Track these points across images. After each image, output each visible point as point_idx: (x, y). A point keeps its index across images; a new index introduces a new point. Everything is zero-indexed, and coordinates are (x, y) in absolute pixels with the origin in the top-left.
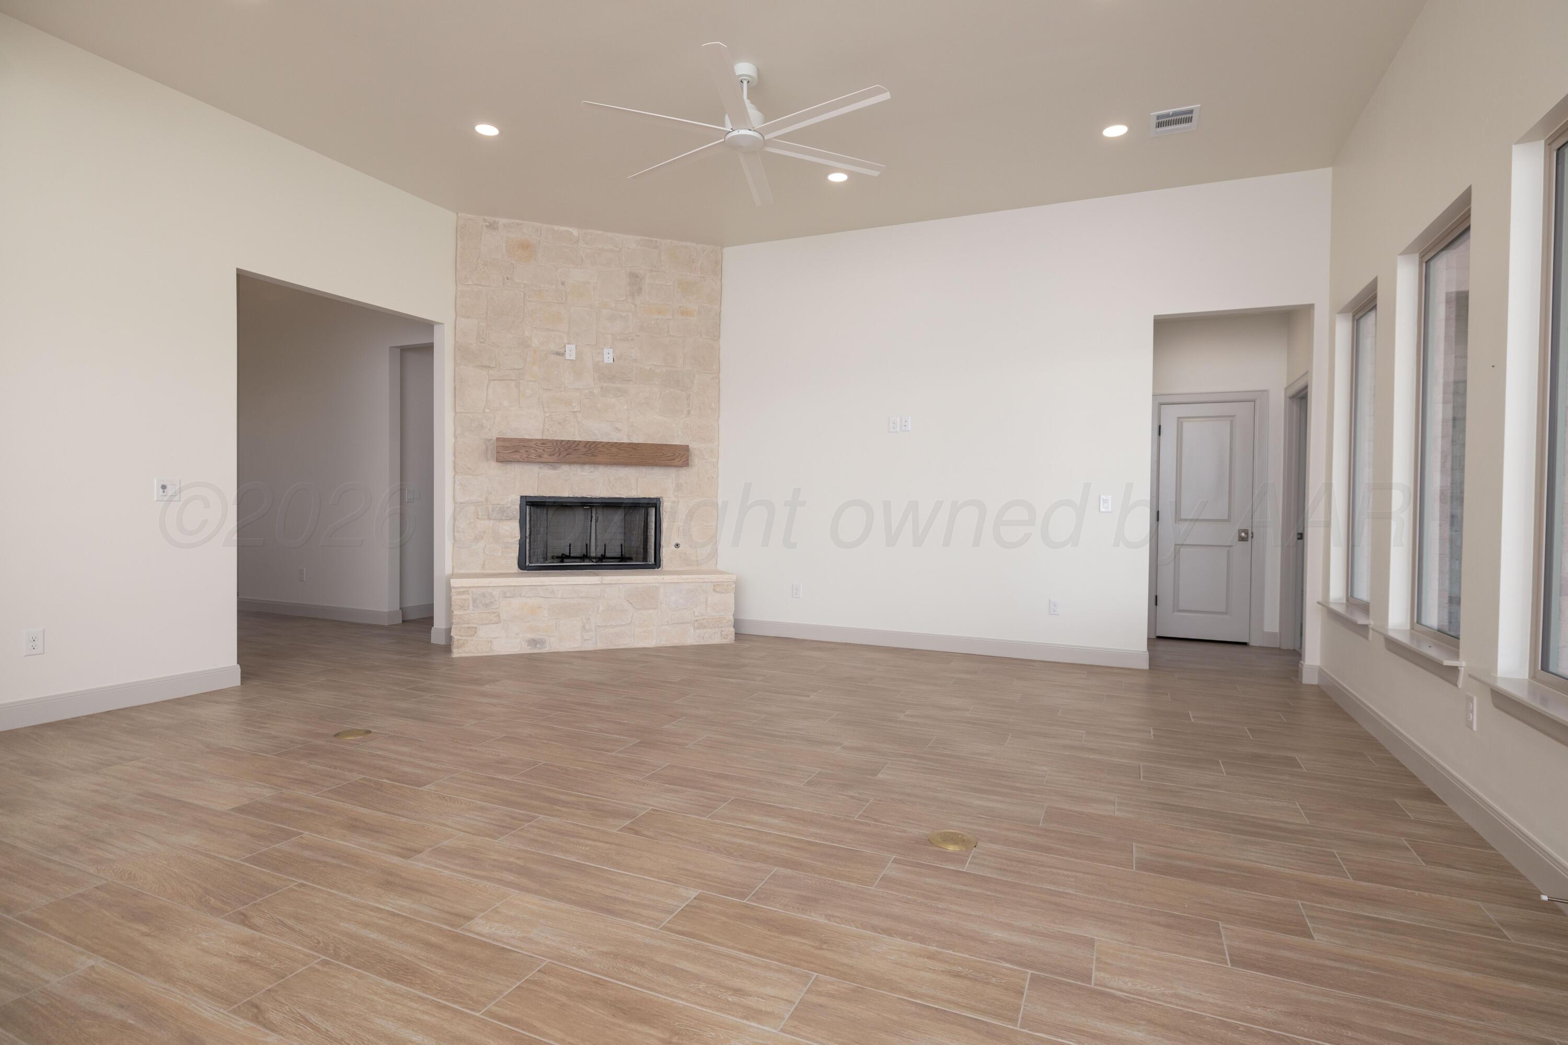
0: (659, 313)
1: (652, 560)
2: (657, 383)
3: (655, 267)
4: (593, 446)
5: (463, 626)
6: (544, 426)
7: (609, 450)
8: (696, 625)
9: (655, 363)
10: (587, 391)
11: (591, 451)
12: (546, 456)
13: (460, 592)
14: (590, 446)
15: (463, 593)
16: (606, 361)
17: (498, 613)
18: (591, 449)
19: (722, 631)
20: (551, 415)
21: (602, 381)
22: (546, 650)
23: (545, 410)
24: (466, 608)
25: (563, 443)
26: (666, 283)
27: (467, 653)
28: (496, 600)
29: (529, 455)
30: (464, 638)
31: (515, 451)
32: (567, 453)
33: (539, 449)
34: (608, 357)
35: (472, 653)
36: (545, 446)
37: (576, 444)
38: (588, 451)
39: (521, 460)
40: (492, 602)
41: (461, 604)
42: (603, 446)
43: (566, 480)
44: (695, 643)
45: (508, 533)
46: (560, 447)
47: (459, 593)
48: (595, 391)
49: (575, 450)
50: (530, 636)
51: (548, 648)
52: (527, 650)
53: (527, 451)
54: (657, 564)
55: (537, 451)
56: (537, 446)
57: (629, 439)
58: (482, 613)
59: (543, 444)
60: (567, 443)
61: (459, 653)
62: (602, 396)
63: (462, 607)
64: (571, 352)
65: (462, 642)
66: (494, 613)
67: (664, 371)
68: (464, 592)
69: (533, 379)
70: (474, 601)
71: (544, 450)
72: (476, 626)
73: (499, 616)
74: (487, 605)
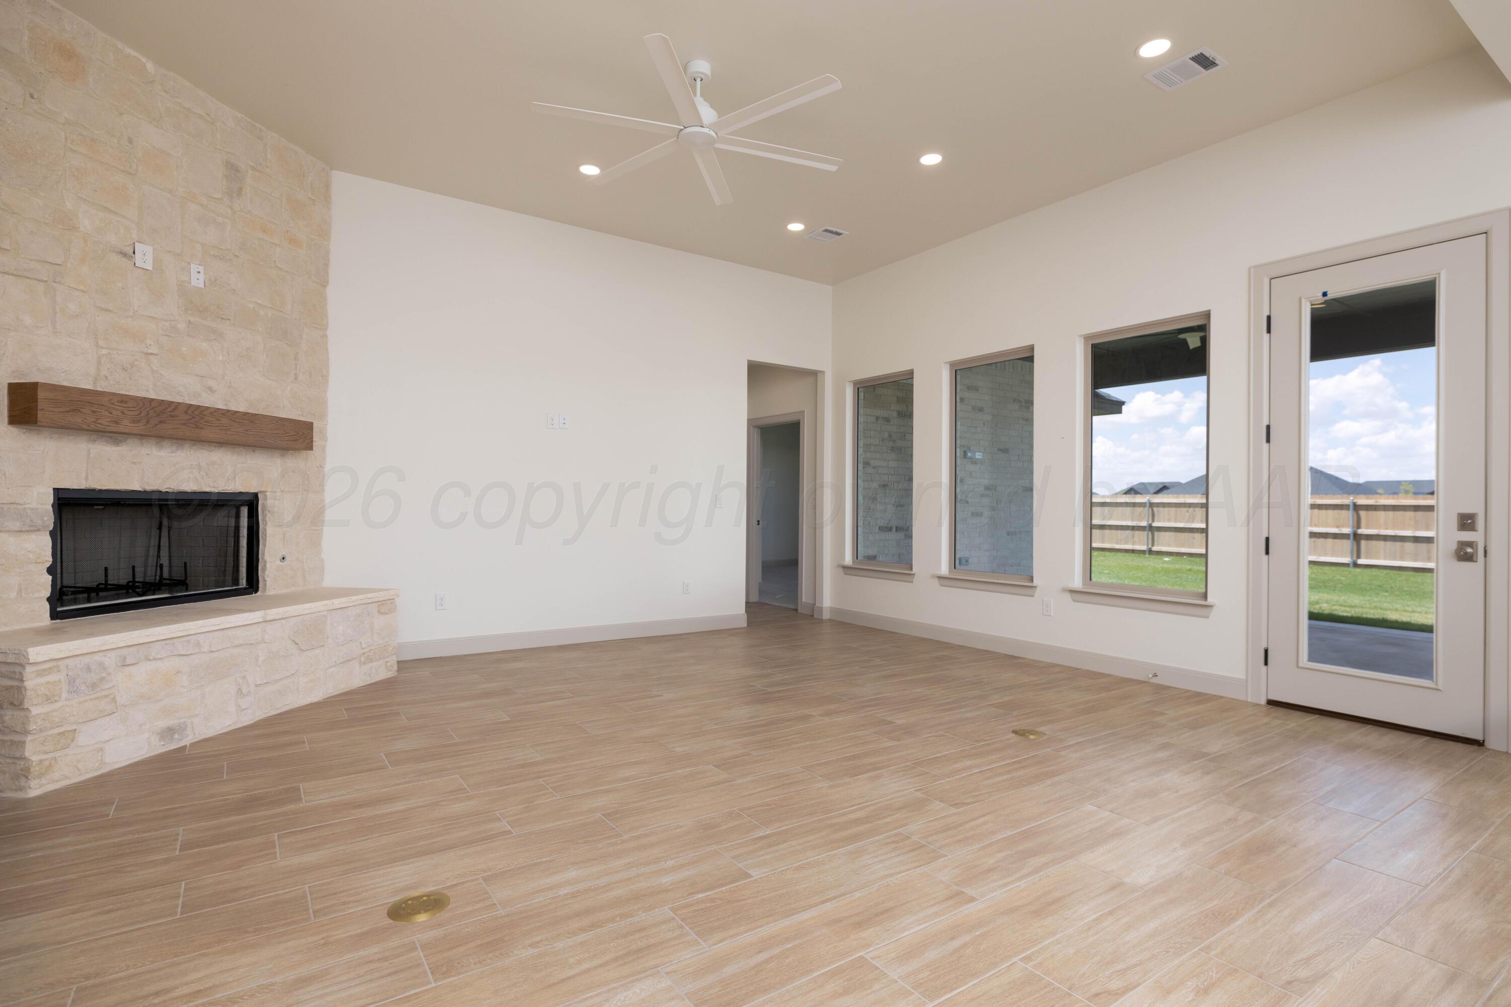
0: (264, 232)
1: (243, 583)
2: (261, 329)
3: (260, 165)
4: (196, 413)
5: (51, 732)
6: (98, 369)
7: (218, 420)
8: (362, 660)
9: (259, 302)
10: (167, 324)
11: (194, 420)
12: (126, 422)
13: (44, 670)
14: (193, 412)
15: (49, 671)
16: (194, 283)
17: (112, 696)
18: (194, 418)
19: (387, 662)
20: (109, 353)
21: (189, 312)
22: (187, 741)
23: (101, 343)
24: (57, 699)
25: (154, 404)
26: (272, 192)
27: (57, 781)
28: (109, 674)
29: (98, 419)
30: (50, 756)
31: (74, 410)
32: (160, 420)
33: (116, 410)
34: (197, 280)
35: (66, 778)
36: (125, 405)
37: (173, 407)
38: (190, 419)
39: (85, 427)
40: (102, 679)
41: (48, 693)
42: (211, 413)
43: (135, 463)
44: (362, 684)
45: (31, 556)
46: (148, 409)
47: (41, 673)
48: (179, 326)
49: (172, 416)
50: (163, 724)
51: (190, 737)
52: (159, 747)
53: (94, 412)
54: (253, 585)
55: (111, 413)
56: (113, 404)
57: (226, 405)
58: (86, 701)
59: (122, 402)
60: (160, 404)
61: (41, 786)
62: (189, 336)
63: (49, 699)
64: (145, 257)
65: (47, 763)
66: (106, 696)
67: (270, 314)
68: (50, 668)
69: (82, 288)
70: (71, 681)
71: (123, 413)
72: (74, 728)
73: (114, 700)
74: (94, 686)
